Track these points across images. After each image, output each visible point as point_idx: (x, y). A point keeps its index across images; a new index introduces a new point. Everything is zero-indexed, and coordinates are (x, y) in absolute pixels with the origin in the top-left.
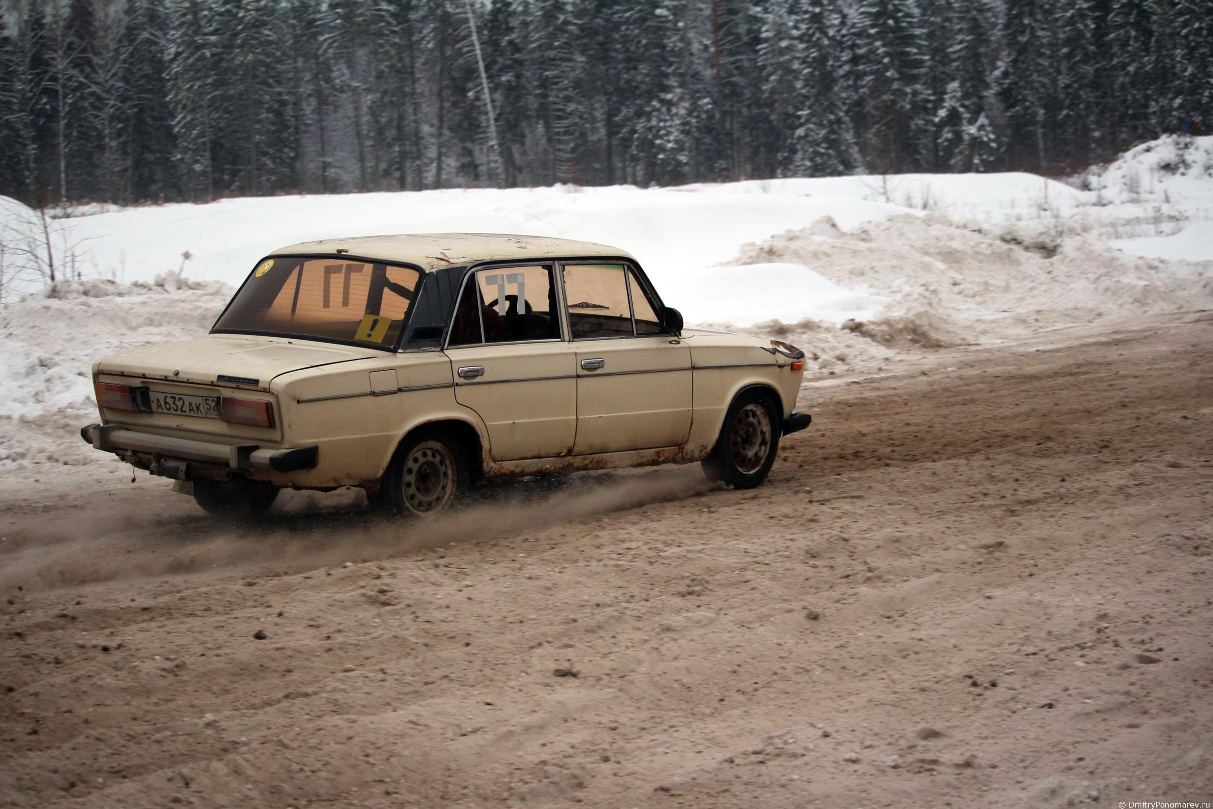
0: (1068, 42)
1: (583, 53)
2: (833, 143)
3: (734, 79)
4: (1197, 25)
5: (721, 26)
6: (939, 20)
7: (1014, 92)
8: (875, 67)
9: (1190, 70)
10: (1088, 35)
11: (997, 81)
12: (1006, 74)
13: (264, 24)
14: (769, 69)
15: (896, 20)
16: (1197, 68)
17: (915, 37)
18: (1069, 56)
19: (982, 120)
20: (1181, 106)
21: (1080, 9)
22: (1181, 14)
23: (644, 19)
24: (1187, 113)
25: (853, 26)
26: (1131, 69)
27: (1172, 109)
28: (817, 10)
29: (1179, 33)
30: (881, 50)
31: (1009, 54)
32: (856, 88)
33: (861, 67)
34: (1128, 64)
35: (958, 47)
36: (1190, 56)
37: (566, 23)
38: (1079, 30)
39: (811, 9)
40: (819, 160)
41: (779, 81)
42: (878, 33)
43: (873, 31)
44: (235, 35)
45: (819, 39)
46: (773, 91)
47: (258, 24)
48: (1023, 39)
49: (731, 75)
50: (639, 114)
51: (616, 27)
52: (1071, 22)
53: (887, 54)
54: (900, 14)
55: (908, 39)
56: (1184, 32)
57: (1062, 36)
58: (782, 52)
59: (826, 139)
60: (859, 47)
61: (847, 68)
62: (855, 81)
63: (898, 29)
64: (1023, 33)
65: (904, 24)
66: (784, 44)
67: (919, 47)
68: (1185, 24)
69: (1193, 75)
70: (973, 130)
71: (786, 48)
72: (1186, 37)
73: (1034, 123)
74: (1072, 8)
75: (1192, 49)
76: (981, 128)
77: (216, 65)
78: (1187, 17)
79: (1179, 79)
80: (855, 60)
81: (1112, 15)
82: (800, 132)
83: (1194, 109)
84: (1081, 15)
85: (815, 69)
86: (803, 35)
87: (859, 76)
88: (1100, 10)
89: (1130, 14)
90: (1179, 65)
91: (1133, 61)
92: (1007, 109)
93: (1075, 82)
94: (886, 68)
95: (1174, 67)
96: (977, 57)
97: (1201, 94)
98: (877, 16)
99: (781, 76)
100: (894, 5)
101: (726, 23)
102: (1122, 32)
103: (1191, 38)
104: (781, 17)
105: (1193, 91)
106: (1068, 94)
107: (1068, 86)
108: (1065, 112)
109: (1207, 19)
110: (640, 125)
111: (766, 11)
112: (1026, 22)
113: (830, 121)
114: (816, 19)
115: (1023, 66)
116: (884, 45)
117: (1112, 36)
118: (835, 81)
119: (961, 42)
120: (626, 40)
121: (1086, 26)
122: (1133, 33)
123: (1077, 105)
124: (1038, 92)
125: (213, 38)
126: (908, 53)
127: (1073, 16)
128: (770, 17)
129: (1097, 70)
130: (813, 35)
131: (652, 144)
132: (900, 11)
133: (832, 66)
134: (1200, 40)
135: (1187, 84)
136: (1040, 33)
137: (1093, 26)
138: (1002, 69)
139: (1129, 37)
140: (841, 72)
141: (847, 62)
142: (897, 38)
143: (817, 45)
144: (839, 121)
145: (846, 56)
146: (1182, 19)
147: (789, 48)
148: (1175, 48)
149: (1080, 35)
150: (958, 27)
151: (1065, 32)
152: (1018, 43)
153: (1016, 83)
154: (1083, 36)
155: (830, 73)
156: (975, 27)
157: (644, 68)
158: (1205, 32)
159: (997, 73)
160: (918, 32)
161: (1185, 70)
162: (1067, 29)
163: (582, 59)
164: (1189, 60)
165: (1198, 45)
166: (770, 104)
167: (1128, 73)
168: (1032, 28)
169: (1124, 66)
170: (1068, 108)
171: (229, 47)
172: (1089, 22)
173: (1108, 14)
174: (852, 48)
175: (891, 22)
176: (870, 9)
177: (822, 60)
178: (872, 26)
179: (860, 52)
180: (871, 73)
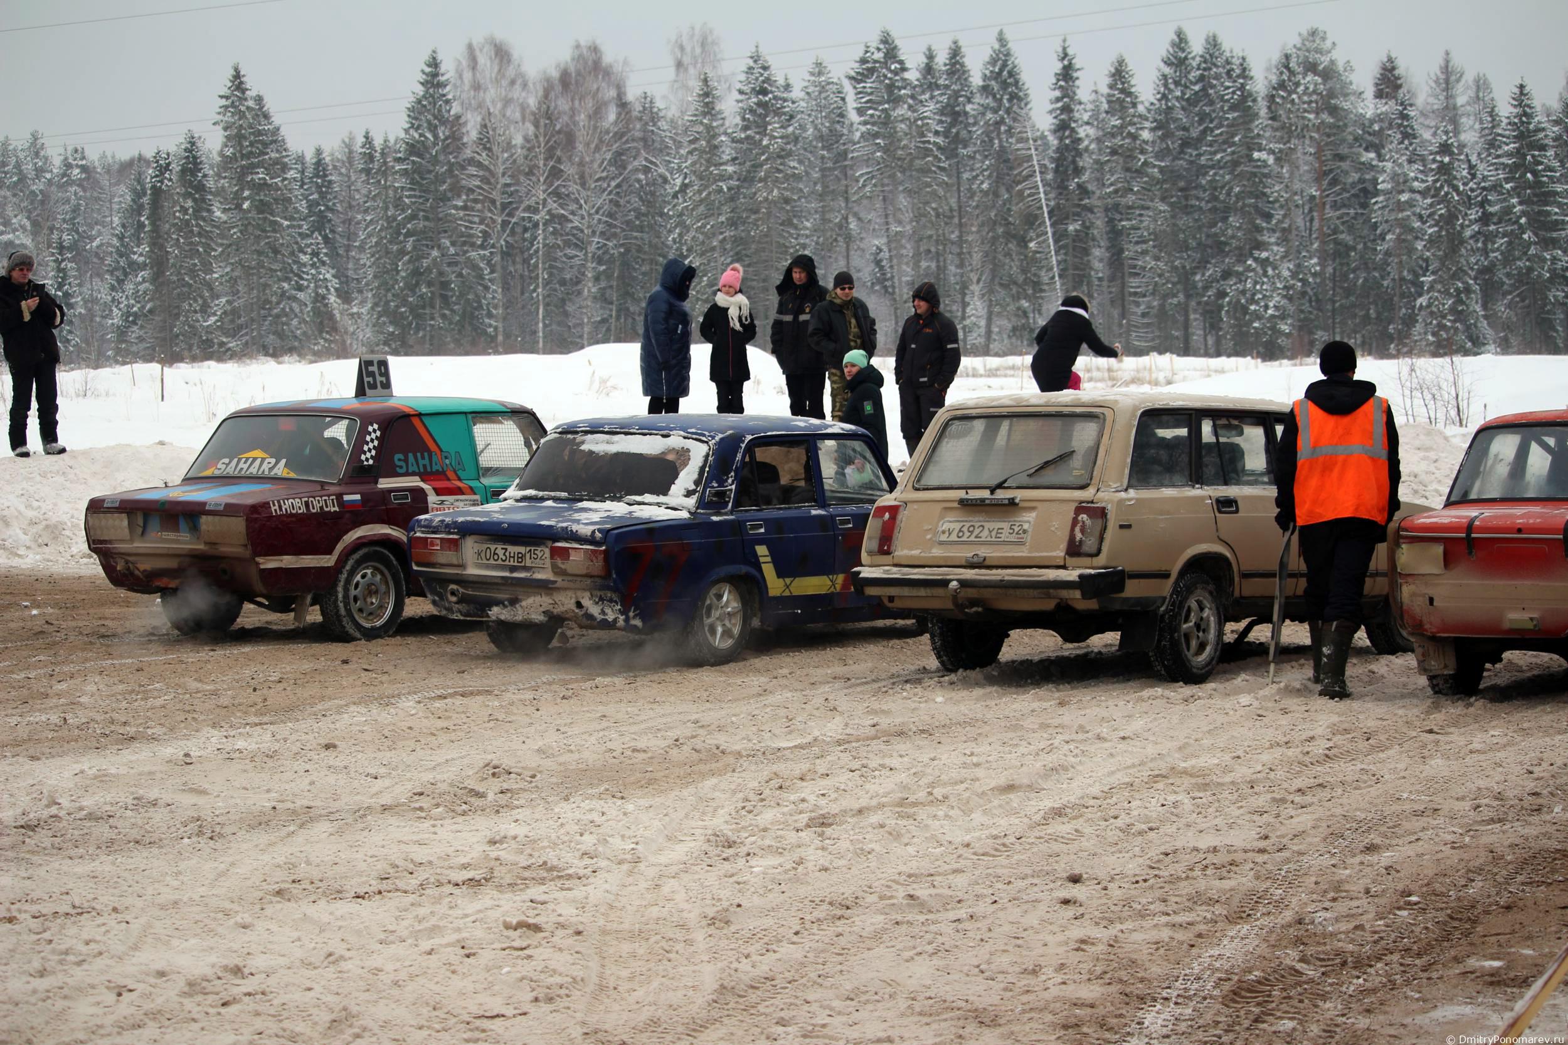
1: (1163, 199)
2: (1460, 315)
3: (1342, 236)
5: (1326, 174)
8: (1509, 228)
13: (790, 154)
14: (1385, 226)
15: (1535, 173)
17: (1556, 193)
23: (1236, 164)
25: (1484, 178)
28: (1447, 159)
30: (1518, 208)
32: (1485, 252)
33: (1492, 228)
37: (1145, 163)
39: (1438, 158)
40: (1444, 335)
41: (1399, 240)
42: (1513, 189)
43: (1508, 186)
44: (757, 166)
45: (1447, 194)
46: (1388, 253)
47: (783, 155)
49: (1335, 231)
50: (1227, 274)
51: (1202, 170)
53: (1524, 213)
54: (1540, 167)
55: (1548, 197)
58: (1400, 206)
59: (1453, 310)
60: (1489, 203)
61: (1476, 227)
62: (1485, 243)
63: (1538, 184)
65: (1545, 179)
66: (1404, 197)
71: (1406, 202)
77: (732, 199)
80: (1485, 219)
82: (1422, 301)
85: (1441, 228)
86: (1428, 189)
87: (1489, 238)
94: (1523, 229)
98: (1514, 168)
99: (1400, 235)
100: (1533, 156)
101: (1331, 171)
104: (1400, 165)
110: (1231, 287)
111: (1380, 158)
113: (1457, 290)
114: (1444, 169)
116: (1520, 203)
118: (1462, 242)
120: (1214, 186)
125: (730, 169)
126: (1548, 213)
128: (1389, 166)
130: (1442, 187)
131: (1245, 310)
132: (1541, 163)
133: (1462, 226)
140: (1468, 233)
141: (1476, 221)
142: (1535, 195)
143: (1445, 200)
144: (1468, 290)
145: (1474, 214)
147: (1410, 204)
155: (1460, 233)
157: (1234, 220)
163: (1163, 207)
166: (1383, 267)
171: (747, 179)
174: (1482, 205)
175: (1529, 175)
176: (1504, 160)
177: (1450, 218)
178: (1507, 180)
179: (1491, 209)
180: (1504, 235)
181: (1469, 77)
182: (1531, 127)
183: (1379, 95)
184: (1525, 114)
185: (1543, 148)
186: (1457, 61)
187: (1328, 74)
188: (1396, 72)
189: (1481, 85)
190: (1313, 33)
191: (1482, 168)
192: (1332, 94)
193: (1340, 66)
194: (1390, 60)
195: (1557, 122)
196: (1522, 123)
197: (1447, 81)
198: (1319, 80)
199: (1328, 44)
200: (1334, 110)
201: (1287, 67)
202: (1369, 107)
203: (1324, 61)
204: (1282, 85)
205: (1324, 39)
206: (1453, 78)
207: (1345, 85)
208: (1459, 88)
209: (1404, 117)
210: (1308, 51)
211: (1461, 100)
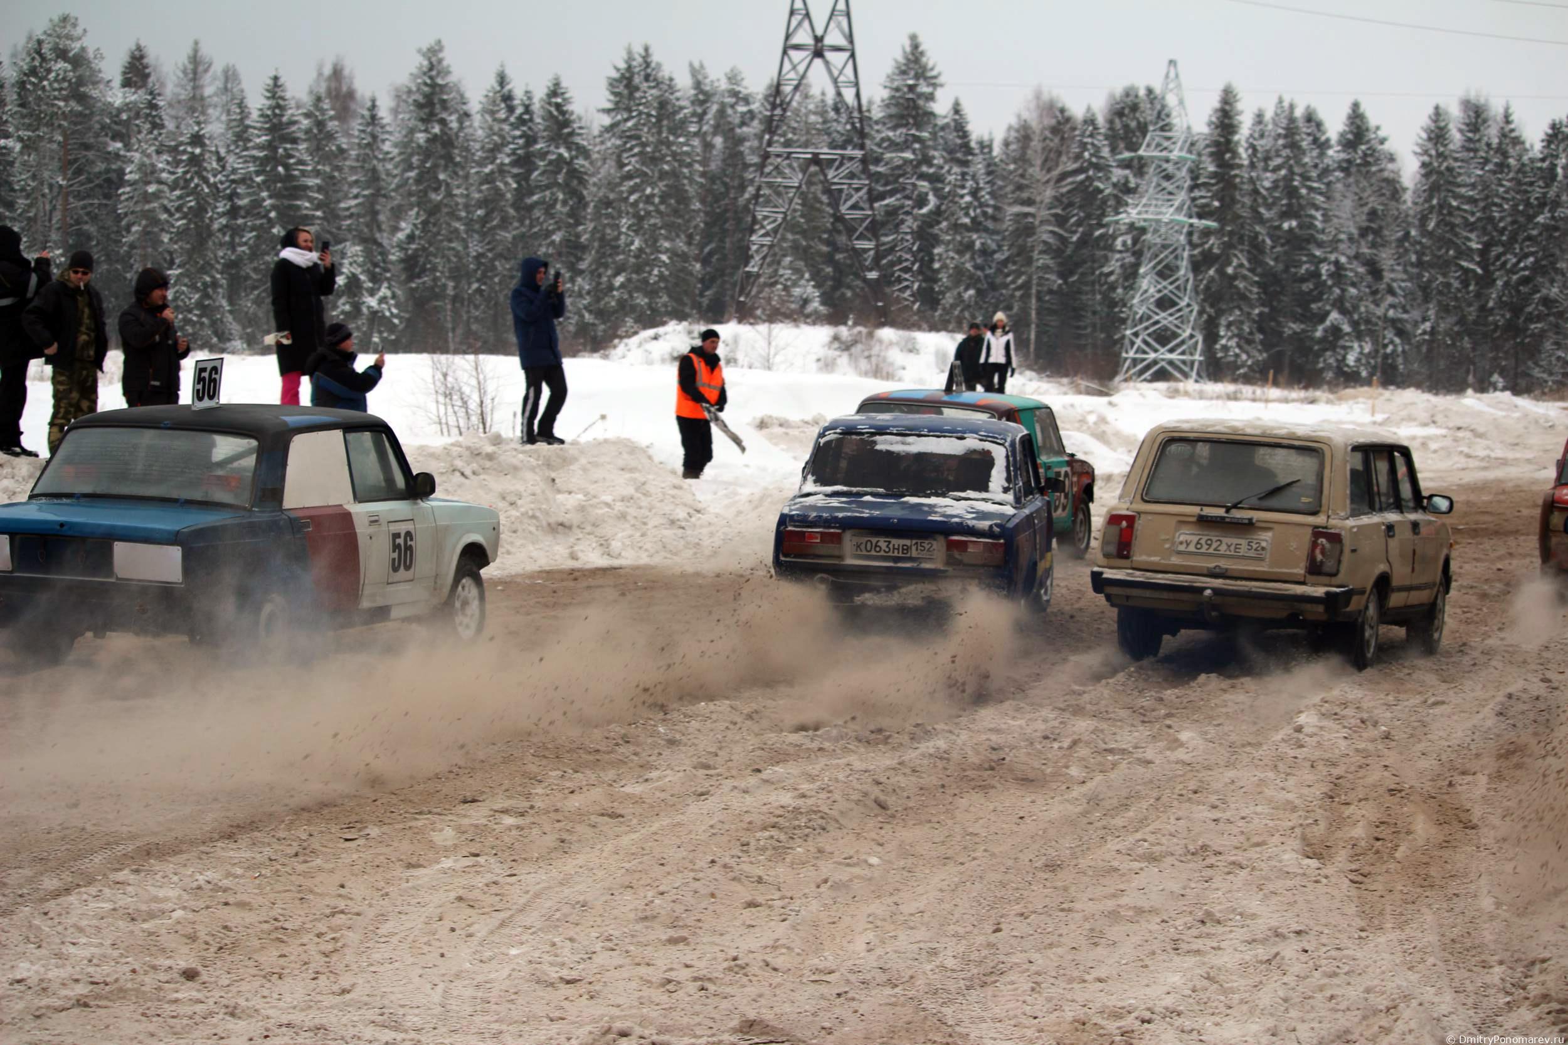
0: (482, 203)
2: (205, 310)
3: (86, 227)
4: (648, 191)
5: (72, 162)
6: (328, 169)
7: (422, 260)
8: (258, 222)
9: (637, 244)
10: (509, 196)
11: (400, 246)
12: (411, 238)
14: (131, 218)
15: (287, 167)
16: (646, 241)
17: (307, 188)
18: (484, 220)
19: (384, 291)
20: (622, 286)
21: (502, 164)
22: (629, 176)
24: (630, 293)
25: (234, 171)
26: (557, 237)
27: (611, 288)
28: (198, 151)
29: (627, 198)
30: (268, 202)
31: (418, 214)
32: (232, 246)
33: (240, 221)
34: (553, 232)
35: (353, 202)
36: (637, 228)
38: (497, 190)
39: (189, 149)
41: (145, 233)
42: (264, 182)
43: (259, 179)
45: (197, 186)
46: (132, 246)
48: (436, 197)
49: (78, 222)
52: (489, 179)
53: (274, 207)
54: (292, 161)
55: (299, 191)
56: (633, 198)
57: (477, 196)
58: (147, 198)
59: (199, 305)
60: (238, 196)
61: (223, 221)
62: (232, 237)
63: (289, 177)
64: (436, 190)
65: (296, 173)
66: (152, 189)
67: (310, 200)
68: (632, 191)
69: (640, 250)
70: (373, 302)
71: (153, 194)
72: (635, 204)
73: (441, 296)
74: (492, 163)
75: (641, 219)
76: (383, 300)
78: (638, 180)
79: (623, 253)
80: (233, 212)
81: (536, 173)
83: (637, 289)
84: (501, 170)
85: (190, 221)
86: (176, 181)
87: (237, 231)
88: (521, 167)
89: (558, 172)
90: (623, 237)
91: (559, 229)
92: (411, 278)
93: (490, 250)
94: (271, 223)
95: (617, 238)
96: (375, 213)
97: (650, 273)
98: (264, 161)
99: (146, 227)
100: (285, 149)
101: (76, 160)
102: (548, 193)
103: (641, 205)
104: (149, 156)
105: (638, 269)
106: (479, 264)
107: (480, 256)
108: (475, 286)
109: (661, 184)
111: (128, 147)
112: (442, 177)
113: (205, 284)
114: (195, 160)
115: (435, 230)
116: (270, 197)
117: (535, 198)
118: (210, 234)
119: (356, 197)
121: (506, 184)
122: (561, 196)
123: (491, 278)
124: (449, 260)
126: (298, 208)
127: (492, 172)
128: (137, 156)
129: (514, 238)
130: (192, 179)
132: (292, 156)
133: (211, 219)
134: (651, 208)
135: (632, 260)
136: (456, 192)
137: (515, 186)
138: (408, 231)
139: (556, 200)
140: (216, 226)
141: (223, 214)
142: (286, 189)
143: (195, 192)
144: (215, 284)
145: (222, 207)
146: (632, 183)
147: (156, 196)
148: (620, 217)
149: (499, 194)
150: (354, 178)
151: (480, 191)
152: (430, 201)
153: (424, 249)
154: (502, 195)
155: (209, 227)
156: (374, 177)
158: (657, 200)
159: (401, 236)
160: (312, 182)
161: (632, 243)
162: (484, 187)
164: (636, 232)
165: (648, 213)
166: (125, 259)
167: (553, 242)
168: (448, 185)
169: (548, 234)
170: (478, 281)
172: (510, 180)
173: (530, 172)
174: (230, 198)
175: (280, 169)
176: (255, 153)
177: (200, 210)
178: (258, 173)
179: (241, 203)
180: (252, 229)
181: (218, 68)
182: (285, 119)
183: (127, 83)
184: (278, 106)
185: (294, 141)
186: (205, 51)
187: (78, 61)
188: (145, 61)
189: (230, 76)
190: (65, 19)
191: (231, 159)
192: (81, 81)
193: (91, 54)
194: (139, 48)
195: (307, 115)
196: (275, 115)
197: (195, 72)
198: (69, 67)
199: (79, 31)
200: (82, 98)
201: (39, 53)
202: (117, 96)
203: (76, 47)
204: (33, 71)
205: (75, 25)
206: (201, 69)
207: (95, 72)
208: (207, 79)
209: (152, 106)
210: (59, 37)
211: (208, 91)
